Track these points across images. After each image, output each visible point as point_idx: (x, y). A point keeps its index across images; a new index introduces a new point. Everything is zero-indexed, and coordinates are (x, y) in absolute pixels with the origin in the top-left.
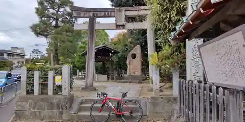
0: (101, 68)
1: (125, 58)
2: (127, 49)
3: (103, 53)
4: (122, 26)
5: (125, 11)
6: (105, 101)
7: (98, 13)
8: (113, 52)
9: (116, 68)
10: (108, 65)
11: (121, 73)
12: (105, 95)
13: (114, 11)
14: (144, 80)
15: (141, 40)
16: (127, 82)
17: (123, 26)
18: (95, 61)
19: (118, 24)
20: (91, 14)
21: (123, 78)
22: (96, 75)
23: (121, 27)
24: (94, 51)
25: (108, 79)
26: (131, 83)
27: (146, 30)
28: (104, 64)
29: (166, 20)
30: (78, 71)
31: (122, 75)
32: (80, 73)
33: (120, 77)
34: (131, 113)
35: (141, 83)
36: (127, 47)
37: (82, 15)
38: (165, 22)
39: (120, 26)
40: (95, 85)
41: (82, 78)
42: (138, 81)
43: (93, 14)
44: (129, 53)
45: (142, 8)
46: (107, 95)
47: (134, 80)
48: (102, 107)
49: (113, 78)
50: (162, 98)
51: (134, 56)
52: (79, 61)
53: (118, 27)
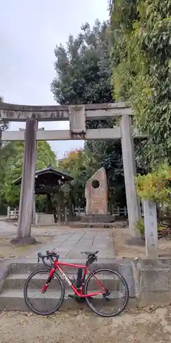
0: (45, 203)
1: (81, 188)
2: (85, 174)
3: (48, 181)
4: (80, 134)
5: (86, 110)
6: (53, 269)
7: (42, 113)
8: (63, 178)
9: (68, 203)
10: (55, 198)
11: (75, 211)
12: (55, 258)
13: (68, 111)
14: (112, 222)
15: (106, 160)
16: (86, 226)
17: (82, 135)
18: (36, 193)
19: (74, 131)
20: (30, 115)
21: (79, 219)
22: (36, 216)
23: (78, 136)
24: (33, 177)
25: (56, 222)
26: (92, 227)
27: (120, 140)
28: (49, 197)
29: (165, 116)
30: (9, 208)
31: (77, 213)
32: (12, 212)
33: (73, 218)
34: (107, 293)
35: (108, 227)
36: (84, 171)
37: (16, 116)
38: (165, 119)
39: (76, 134)
40: (35, 231)
41: (14, 219)
42: (103, 224)
43: (33, 116)
44: (88, 179)
45: (113, 105)
46: (58, 257)
47: (97, 222)
48: (49, 281)
49: (62, 219)
50: (164, 261)
51: (96, 184)
52: (10, 194)
53: (73, 135)
